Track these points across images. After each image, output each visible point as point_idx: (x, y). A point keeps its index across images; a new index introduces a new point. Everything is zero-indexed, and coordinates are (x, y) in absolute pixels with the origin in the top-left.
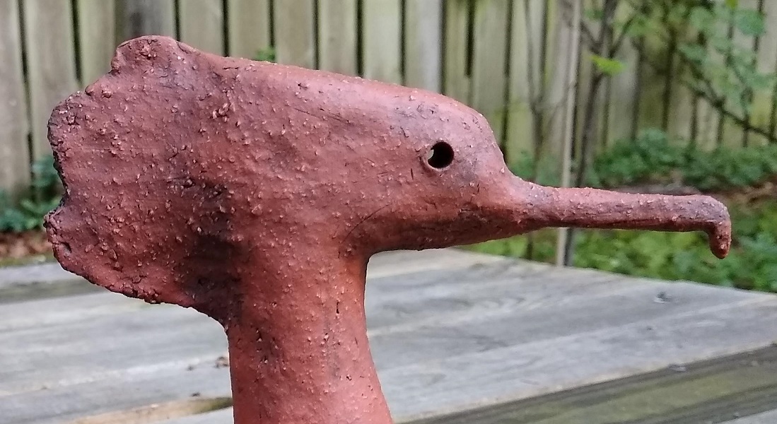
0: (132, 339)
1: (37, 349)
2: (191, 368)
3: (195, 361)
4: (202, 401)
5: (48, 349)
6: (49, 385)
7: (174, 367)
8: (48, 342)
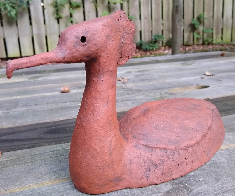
0: (181, 72)
1: (160, 74)
2: (195, 79)
3: (196, 77)
4: (199, 86)
5: (163, 74)
6: (164, 81)
7: (192, 78)
8: (162, 72)
